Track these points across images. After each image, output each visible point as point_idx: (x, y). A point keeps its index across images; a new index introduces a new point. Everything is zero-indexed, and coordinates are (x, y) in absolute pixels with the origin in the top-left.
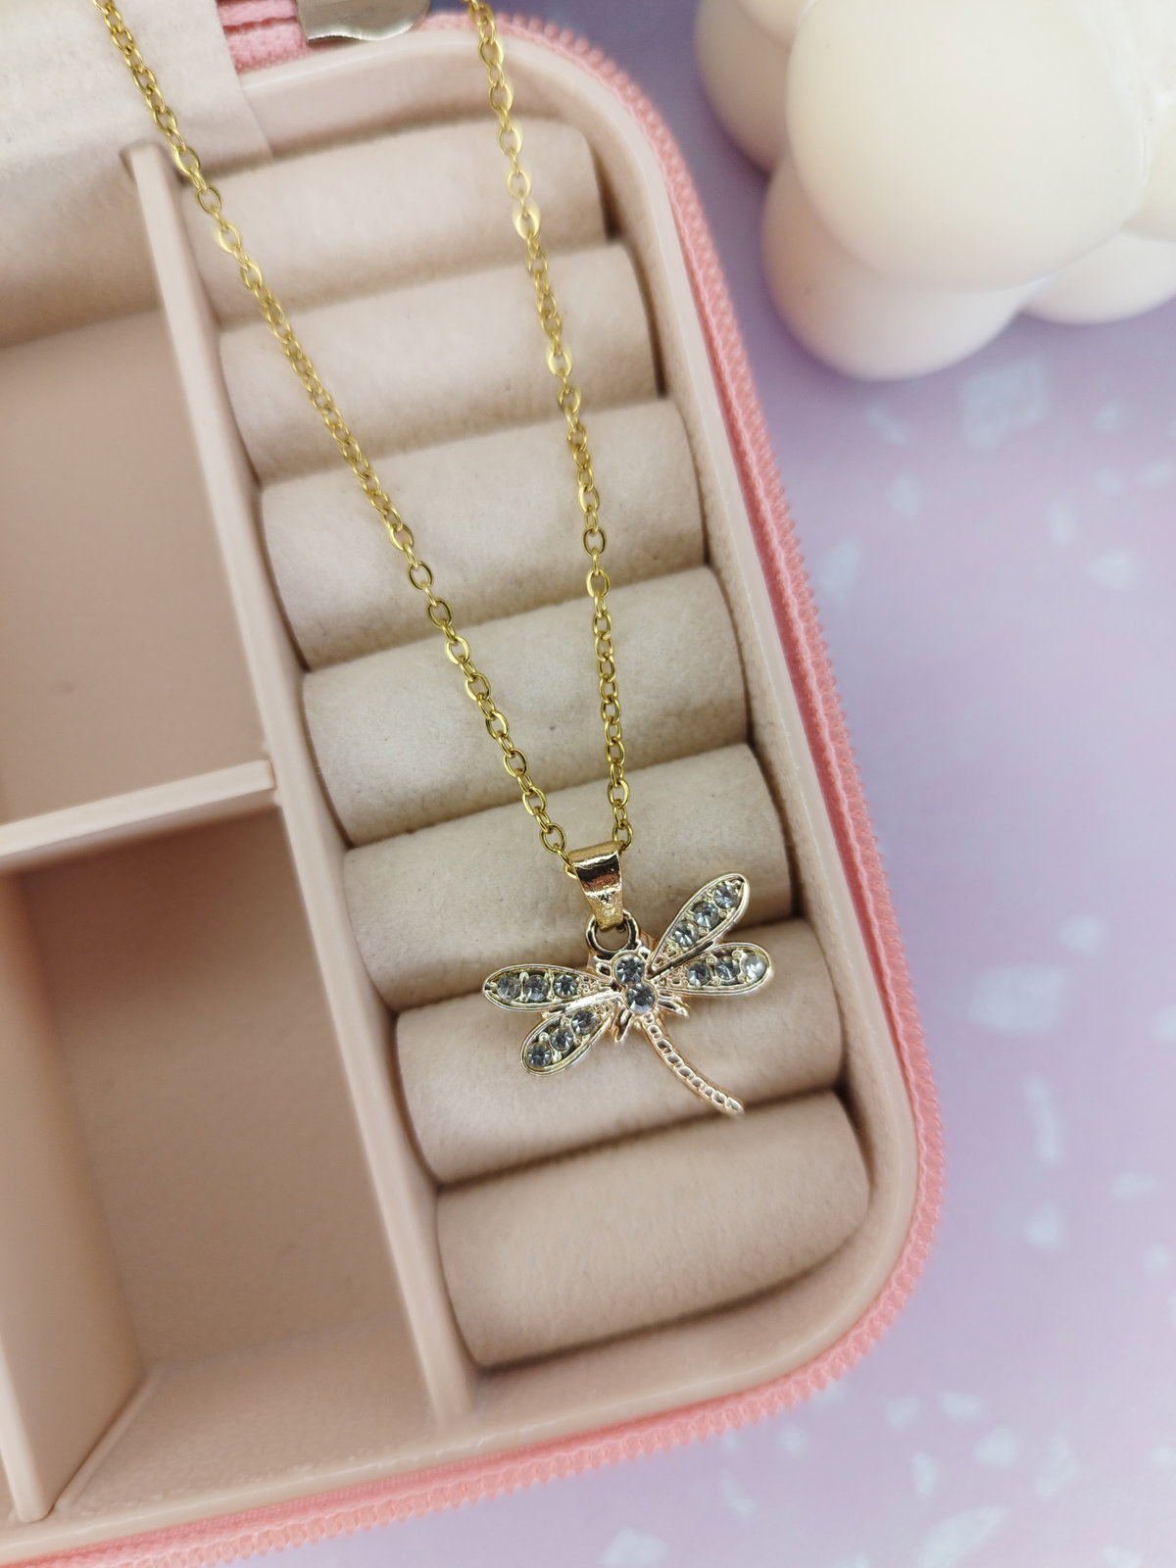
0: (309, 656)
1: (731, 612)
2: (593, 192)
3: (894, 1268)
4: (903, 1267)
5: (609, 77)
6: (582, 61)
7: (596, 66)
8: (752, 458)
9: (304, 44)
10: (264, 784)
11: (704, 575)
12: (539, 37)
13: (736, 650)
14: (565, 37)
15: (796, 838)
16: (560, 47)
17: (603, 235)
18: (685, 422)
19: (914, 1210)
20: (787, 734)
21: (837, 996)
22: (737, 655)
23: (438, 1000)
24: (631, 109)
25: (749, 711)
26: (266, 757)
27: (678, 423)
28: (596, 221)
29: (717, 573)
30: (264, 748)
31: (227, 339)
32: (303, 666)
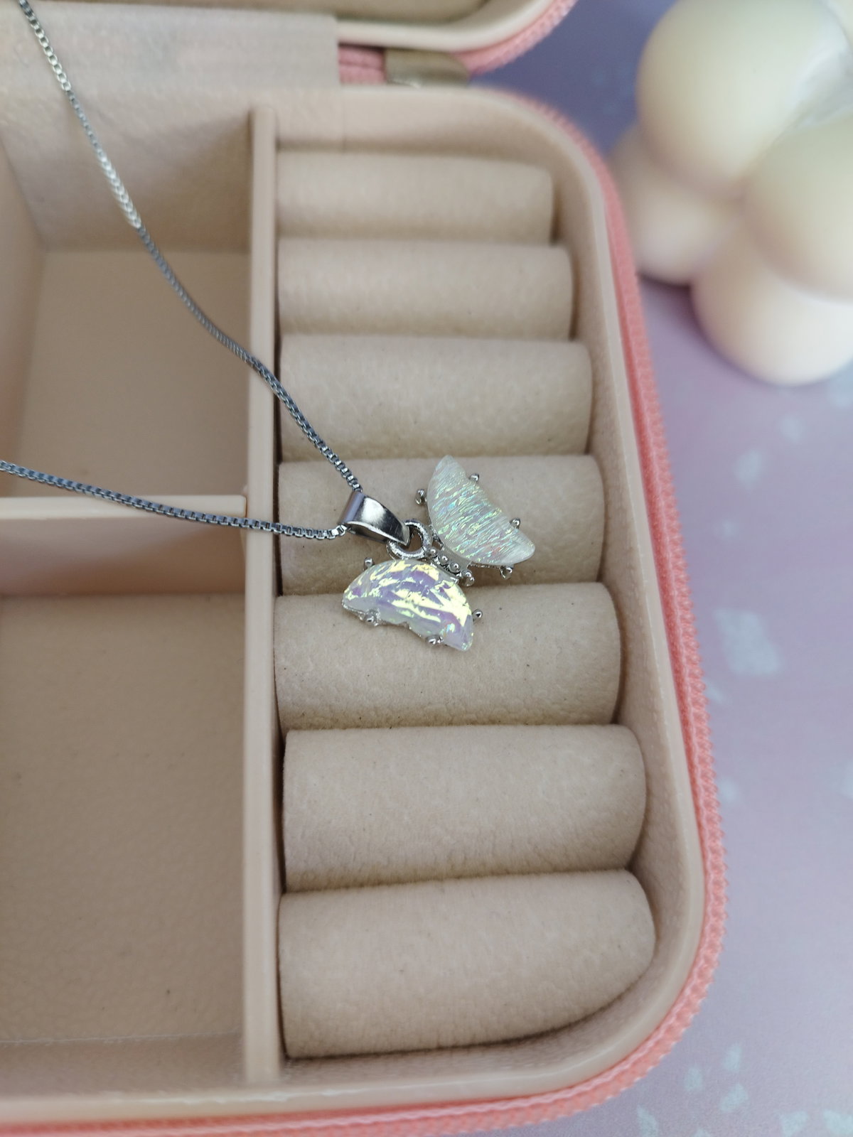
0: (285, 453)
2: (548, 213)
3: (674, 1005)
4: (683, 1003)
5: (578, 140)
6: (561, 128)
10: (239, 514)
11: (585, 459)
12: (536, 110)
13: (603, 506)
15: (631, 646)
16: (549, 118)
17: (548, 240)
19: (697, 954)
20: (641, 555)
21: (647, 775)
22: (603, 510)
25: (603, 560)
26: (246, 496)
28: (546, 229)
29: (598, 460)
30: (245, 489)
31: (285, 244)
32: (278, 458)
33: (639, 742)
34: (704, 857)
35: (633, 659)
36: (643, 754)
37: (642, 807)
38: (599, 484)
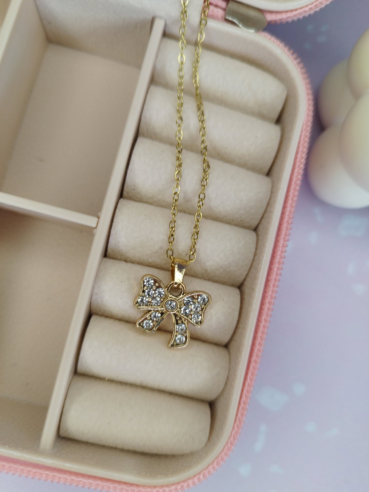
0: (125, 193)
1: (256, 249)
2: (279, 108)
3: (204, 470)
4: (207, 471)
5: (304, 79)
6: (299, 70)
7: (302, 73)
8: (288, 209)
9: (223, 18)
10: (94, 225)
11: (253, 234)
12: (291, 56)
14: (298, 60)
15: (240, 325)
16: (295, 62)
17: (275, 121)
18: (272, 188)
19: (219, 455)
20: (257, 295)
21: (228, 378)
22: (251, 262)
23: (107, 317)
24: (306, 92)
25: (245, 280)
26: (98, 218)
27: (270, 186)
28: (275, 116)
29: (257, 235)
30: (99, 214)
31: (153, 88)
32: (121, 195)
33: (230, 363)
34: (235, 421)
35: (239, 330)
36: (229, 369)
37: (221, 388)
38: (254, 250)
